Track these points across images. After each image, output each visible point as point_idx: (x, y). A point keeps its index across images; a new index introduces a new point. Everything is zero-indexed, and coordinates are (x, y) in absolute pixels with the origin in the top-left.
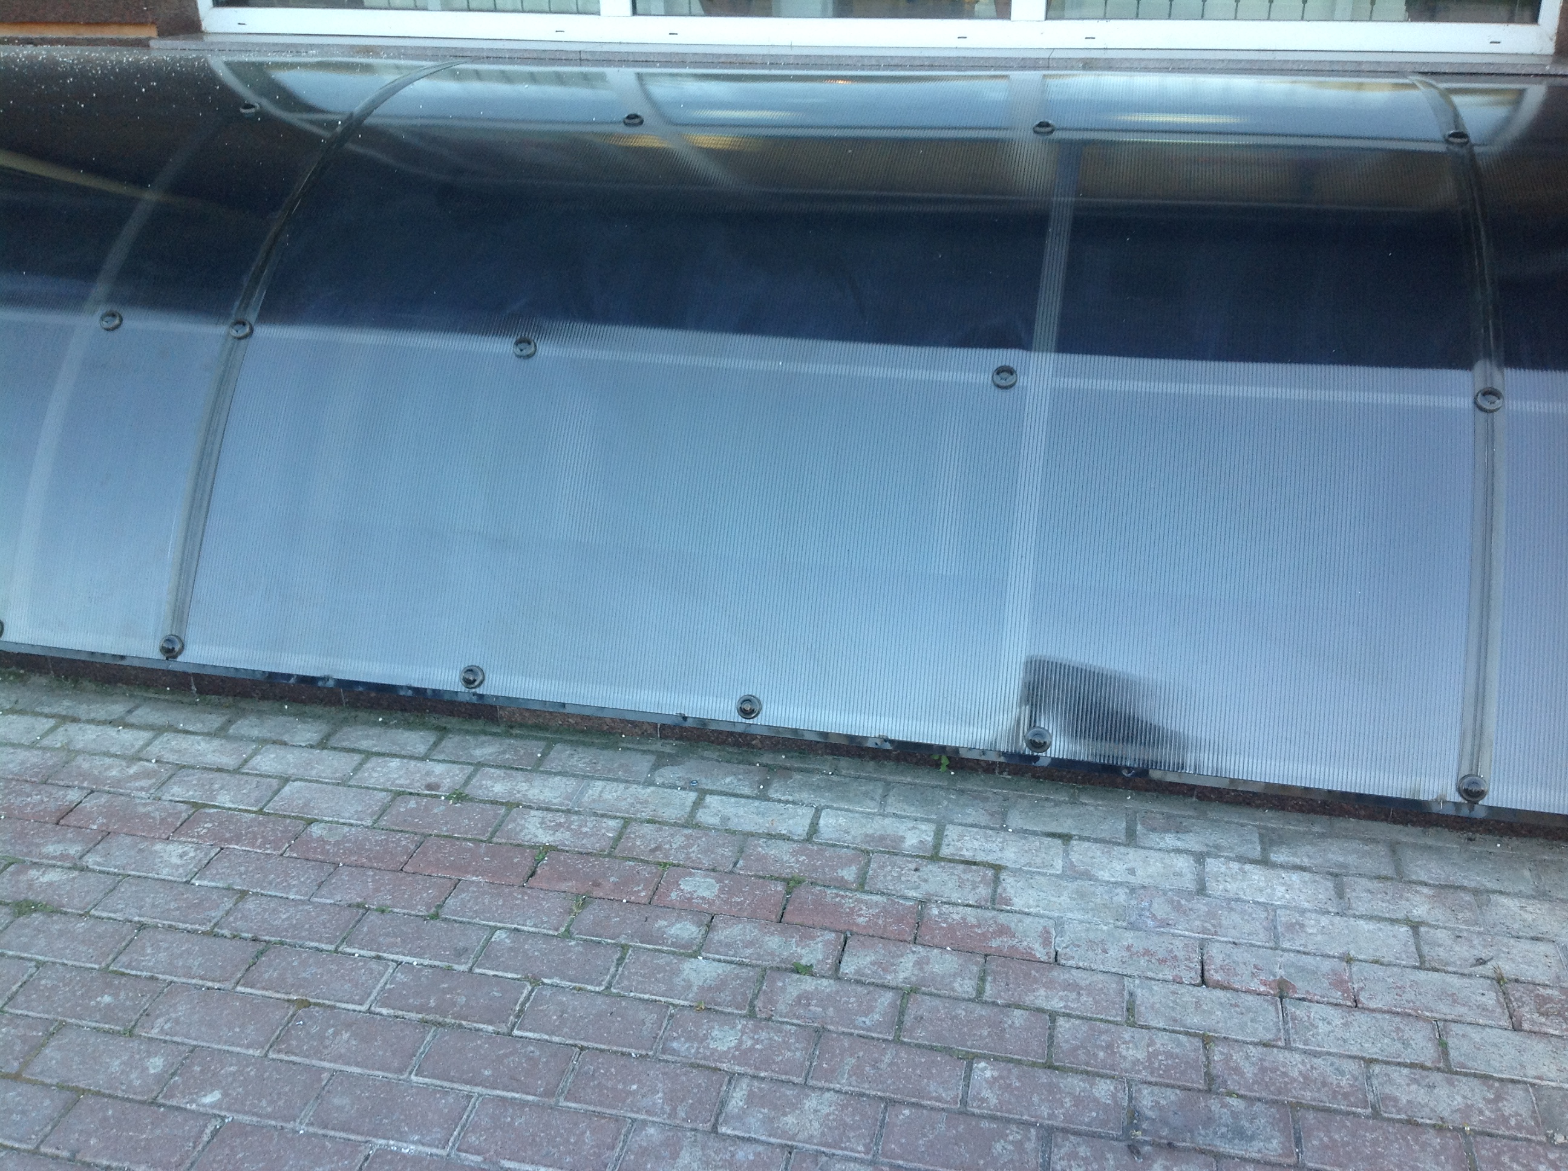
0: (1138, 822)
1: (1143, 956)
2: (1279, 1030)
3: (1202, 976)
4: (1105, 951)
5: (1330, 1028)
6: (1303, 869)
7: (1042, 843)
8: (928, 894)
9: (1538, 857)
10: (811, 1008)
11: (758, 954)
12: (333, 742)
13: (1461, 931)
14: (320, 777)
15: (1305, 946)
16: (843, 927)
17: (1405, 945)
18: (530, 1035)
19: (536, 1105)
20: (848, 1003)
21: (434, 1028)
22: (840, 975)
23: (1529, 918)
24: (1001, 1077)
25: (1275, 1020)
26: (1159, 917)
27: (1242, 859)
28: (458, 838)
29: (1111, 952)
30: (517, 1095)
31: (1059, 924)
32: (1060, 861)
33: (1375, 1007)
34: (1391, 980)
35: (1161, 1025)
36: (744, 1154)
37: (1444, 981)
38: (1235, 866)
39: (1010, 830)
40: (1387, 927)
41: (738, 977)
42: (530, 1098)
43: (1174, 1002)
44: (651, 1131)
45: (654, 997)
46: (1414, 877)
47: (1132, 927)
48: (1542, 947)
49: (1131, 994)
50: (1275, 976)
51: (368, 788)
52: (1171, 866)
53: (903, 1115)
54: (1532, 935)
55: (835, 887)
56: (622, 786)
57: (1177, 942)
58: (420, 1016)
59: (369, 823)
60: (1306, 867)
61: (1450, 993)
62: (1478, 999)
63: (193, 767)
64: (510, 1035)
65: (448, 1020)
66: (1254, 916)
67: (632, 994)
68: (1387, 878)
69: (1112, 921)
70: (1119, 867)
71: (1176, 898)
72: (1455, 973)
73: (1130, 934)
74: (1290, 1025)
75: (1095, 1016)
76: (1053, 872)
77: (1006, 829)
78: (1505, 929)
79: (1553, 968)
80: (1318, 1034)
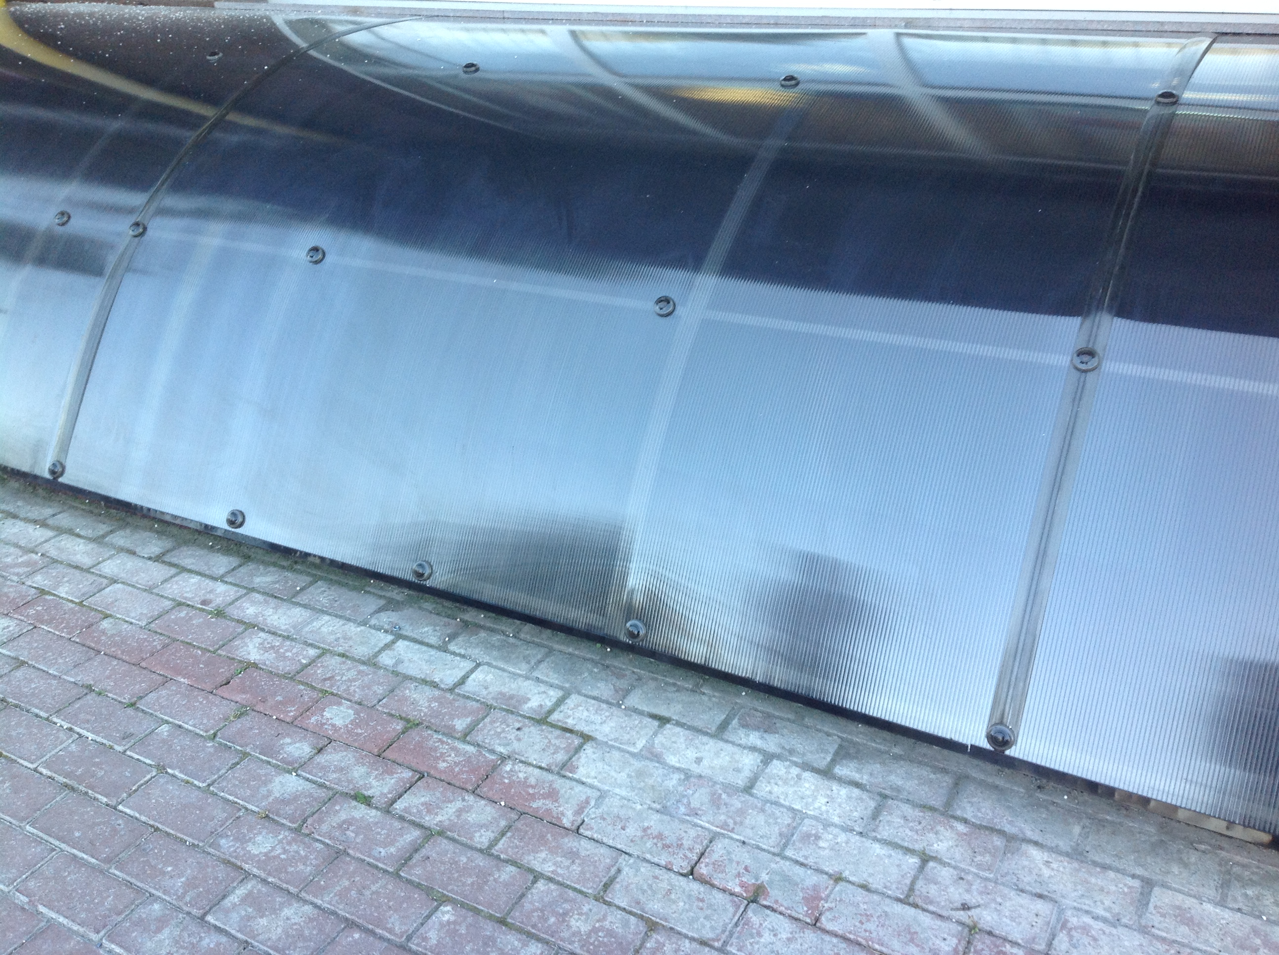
0: (737, 717)
1: (653, 838)
2: (723, 932)
3: (692, 869)
4: (623, 828)
5: (773, 939)
6: (857, 785)
7: (641, 722)
8: (514, 752)
9: (1101, 816)
10: (348, 832)
11: (339, 779)
12: (167, 558)
13: (968, 872)
14: (137, 583)
15: (806, 858)
16: (422, 768)
17: (903, 876)
18: (128, 811)
19: (93, 867)
20: (379, 833)
21: (67, 792)
22: (391, 809)
23: (1046, 872)
24: (455, 922)
25: (727, 921)
26: (692, 806)
27: (806, 767)
28: (194, 646)
29: (628, 830)
30: (85, 856)
31: (602, 795)
32: (644, 742)
33: (831, 929)
34: (863, 906)
35: (623, 905)
36: (210, 941)
37: (915, 919)
38: (795, 771)
39: (623, 707)
40: (897, 855)
41: (311, 795)
42: (93, 861)
43: (650, 886)
44: (156, 906)
45: (236, 800)
46: (959, 813)
47: (664, 811)
48: (1041, 906)
49: (619, 871)
50: (757, 880)
51: (162, 596)
52: (737, 762)
53: (353, 937)
54: (1038, 891)
55: (444, 734)
56: (342, 622)
57: (692, 833)
58: (65, 780)
59: (143, 623)
60: (861, 784)
61: (913, 930)
62: (938, 942)
63: (61, 563)
64: (115, 808)
65: (81, 787)
66: (779, 820)
67: (222, 794)
68: (932, 809)
69: (649, 802)
70: (691, 754)
71: (720, 791)
72: (933, 913)
73: (656, 817)
74: (738, 929)
75: (573, 885)
76: (632, 749)
77: (619, 706)
78: (1015, 881)
79: (1035, 929)
80: (758, 943)
